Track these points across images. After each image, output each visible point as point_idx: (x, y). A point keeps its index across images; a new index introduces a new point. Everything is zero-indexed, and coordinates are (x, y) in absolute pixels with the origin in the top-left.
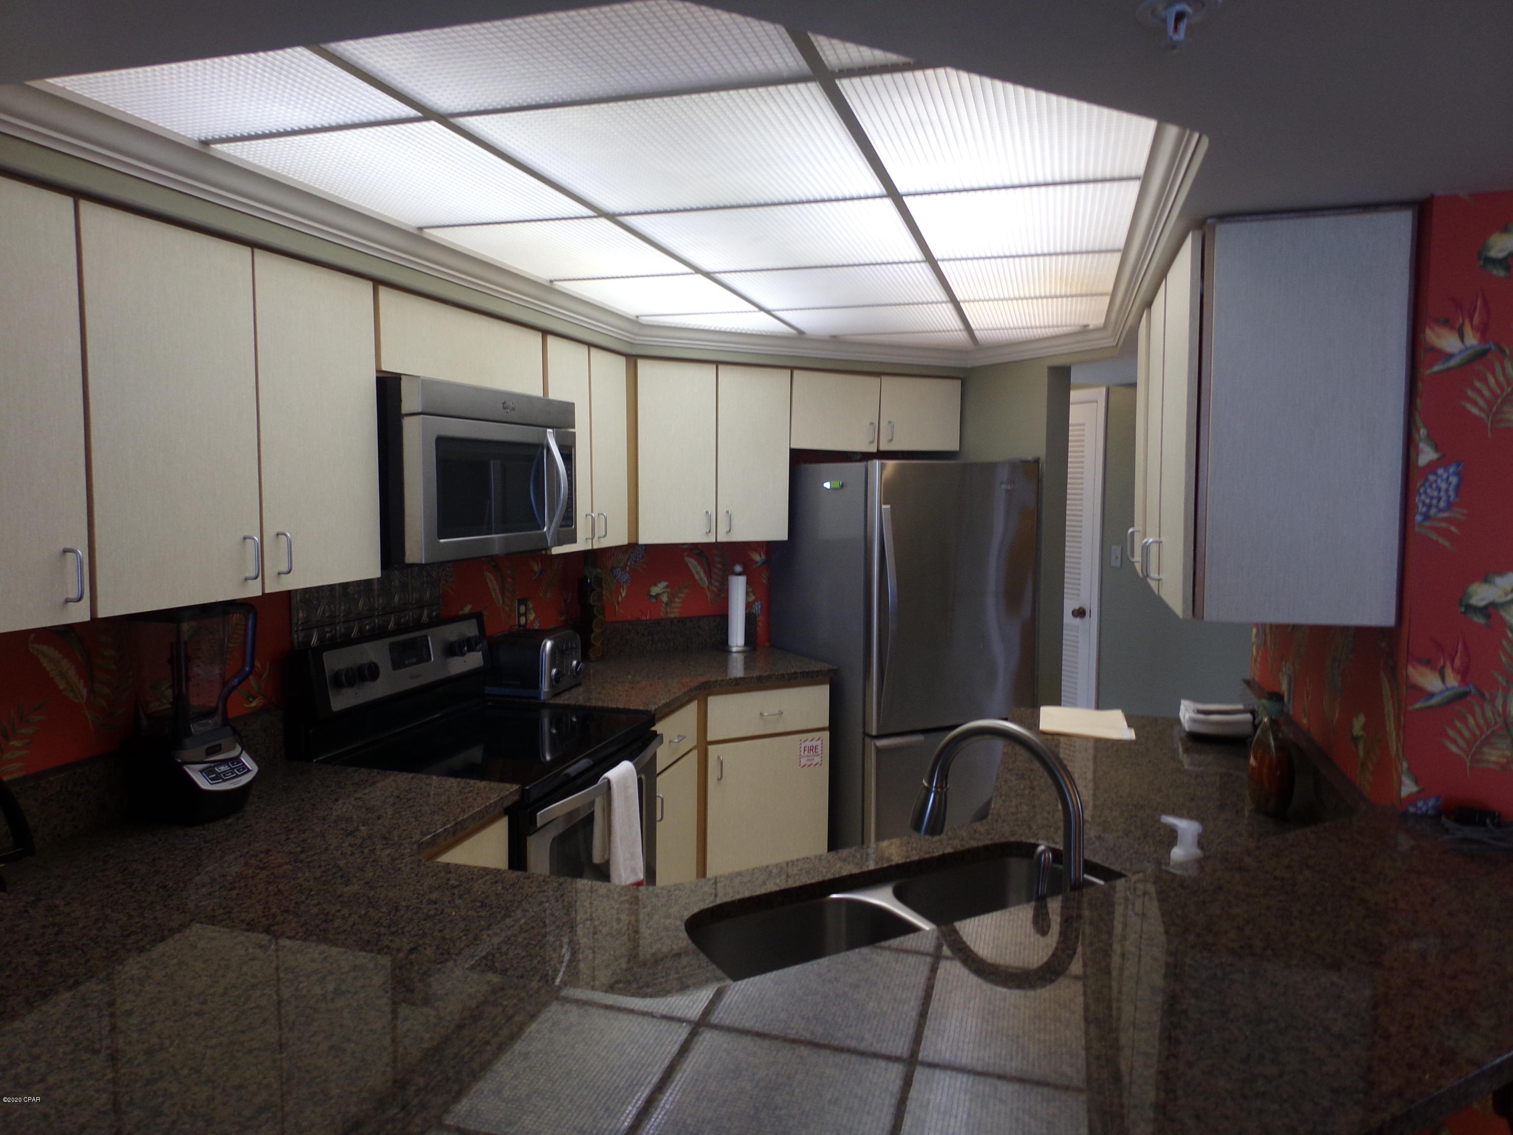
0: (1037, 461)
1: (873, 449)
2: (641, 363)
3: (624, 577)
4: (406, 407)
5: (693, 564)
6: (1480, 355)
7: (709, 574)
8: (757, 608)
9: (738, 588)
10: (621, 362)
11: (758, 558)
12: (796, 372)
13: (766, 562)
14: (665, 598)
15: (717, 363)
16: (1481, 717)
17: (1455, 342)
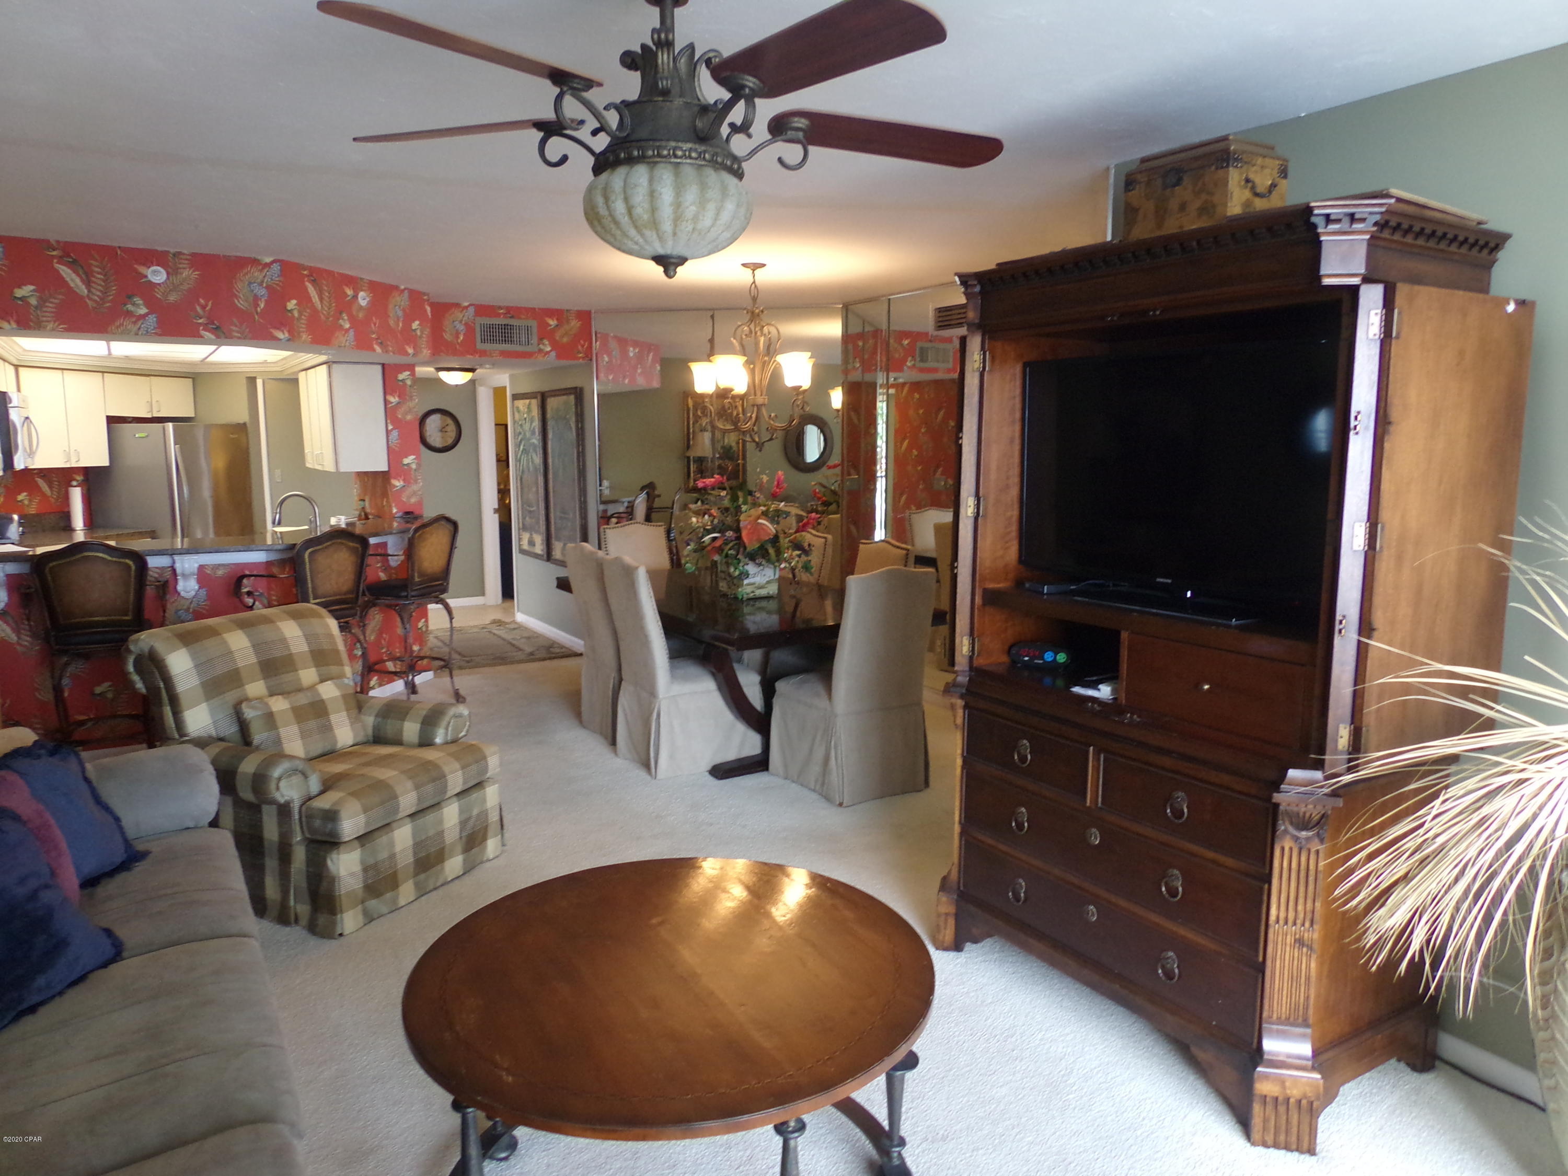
0: (245, 424)
1: (149, 416)
2: (21, 369)
6: (399, 403)
7: (53, 487)
11: (79, 478)
12: (105, 374)
13: (86, 481)
14: (26, 502)
15: (63, 369)
16: (409, 491)
17: (393, 400)
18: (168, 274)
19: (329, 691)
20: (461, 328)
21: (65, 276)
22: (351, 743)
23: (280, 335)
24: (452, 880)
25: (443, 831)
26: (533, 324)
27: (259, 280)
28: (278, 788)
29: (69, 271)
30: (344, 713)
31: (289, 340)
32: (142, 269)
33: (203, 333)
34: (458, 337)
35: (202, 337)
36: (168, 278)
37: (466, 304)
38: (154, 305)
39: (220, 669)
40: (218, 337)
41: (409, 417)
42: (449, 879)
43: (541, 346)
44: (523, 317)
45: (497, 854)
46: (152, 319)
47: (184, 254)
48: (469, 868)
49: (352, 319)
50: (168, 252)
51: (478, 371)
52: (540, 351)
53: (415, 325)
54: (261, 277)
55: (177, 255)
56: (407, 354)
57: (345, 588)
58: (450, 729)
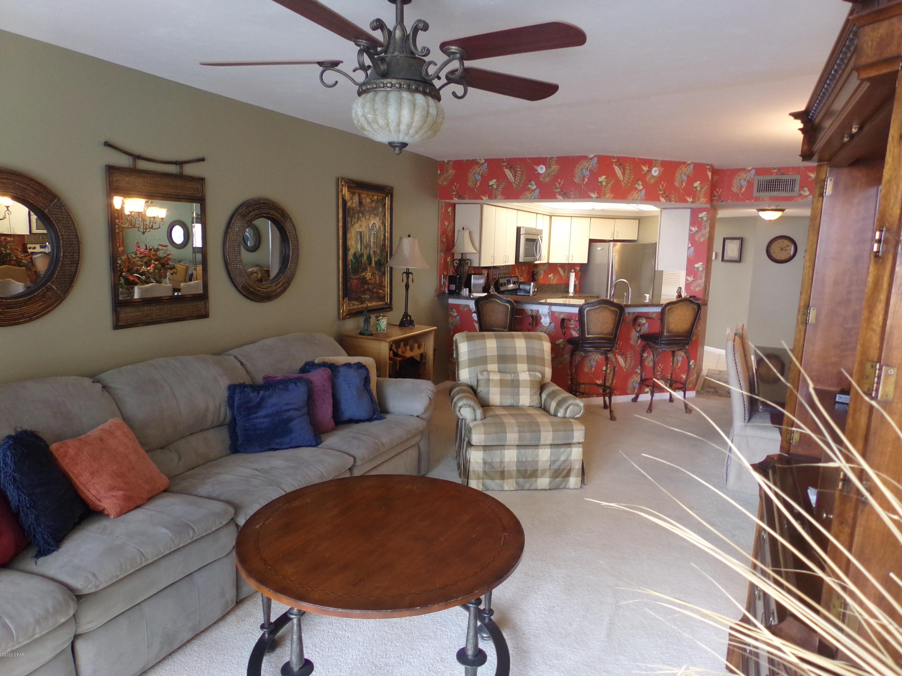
1: (612, 239)
2: (552, 217)
3: (542, 272)
4: (521, 233)
5: (560, 269)
6: (697, 231)
7: (564, 272)
8: (577, 282)
9: (573, 276)
10: (549, 217)
11: (578, 269)
12: (592, 218)
13: (580, 270)
14: (552, 278)
15: (571, 217)
16: (696, 283)
17: (694, 229)
18: (546, 168)
19: (524, 376)
20: (744, 184)
21: (507, 173)
22: (528, 405)
23: (593, 195)
24: (541, 490)
25: (537, 462)
26: (798, 178)
27: (586, 167)
28: (459, 411)
29: (509, 171)
30: (529, 389)
31: (597, 198)
32: (536, 167)
33: (557, 196)
34: (741, 189)
35: (557, 198)
36: (546, 170)
37: (750, 168)
38: (539, 184)
39: (479, 355)
40: (564, 198)
41: (702, 240)
42: (539, 488)
43: (802, 192)
44: (790, 173)
45: (576, 487)
46: (538, 191)
47: (554, 158)
48: (552, 489)
49: (645, 184)
50: (547, 157)
51: (786, 211)
52: (800, 195)
53: (697, 184)
54: (588, 165)
55: (551, 158)
56: (687, 202)
57: (606, 331)
58: (568, 410)
